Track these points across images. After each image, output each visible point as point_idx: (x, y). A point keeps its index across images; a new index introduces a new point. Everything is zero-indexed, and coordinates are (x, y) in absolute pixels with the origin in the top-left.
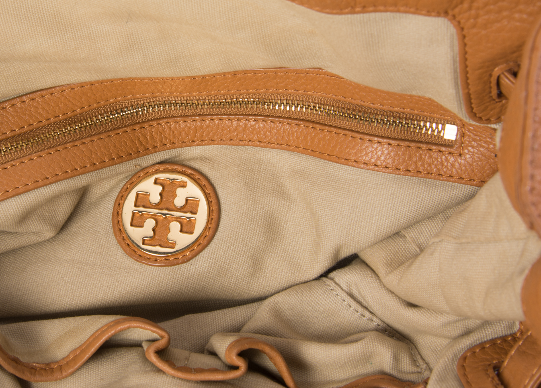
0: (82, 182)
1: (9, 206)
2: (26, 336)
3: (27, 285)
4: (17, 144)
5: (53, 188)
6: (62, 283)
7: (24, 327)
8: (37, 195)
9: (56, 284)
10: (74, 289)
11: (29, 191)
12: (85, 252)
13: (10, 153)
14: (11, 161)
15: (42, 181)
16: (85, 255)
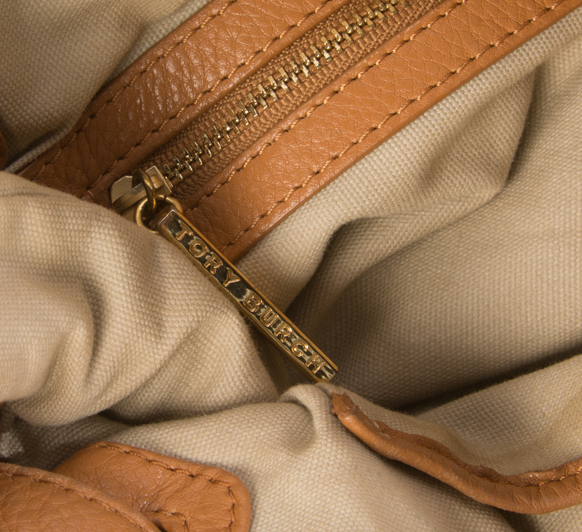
0: (530, 59)
1: (388, 159)
2: (492, 420)
3: (464, 311)
4: (362, 18)
5: (472, 92)
6: (542, 288)
7: (483, 400)
8: (442, 116)
9: (528, 295)
10: (573, 294)
11: (421, 113)
12: (573, 206)
13: (354, 42)
14: (361, 59)
15: (443, 82)
16: (575, 214)
